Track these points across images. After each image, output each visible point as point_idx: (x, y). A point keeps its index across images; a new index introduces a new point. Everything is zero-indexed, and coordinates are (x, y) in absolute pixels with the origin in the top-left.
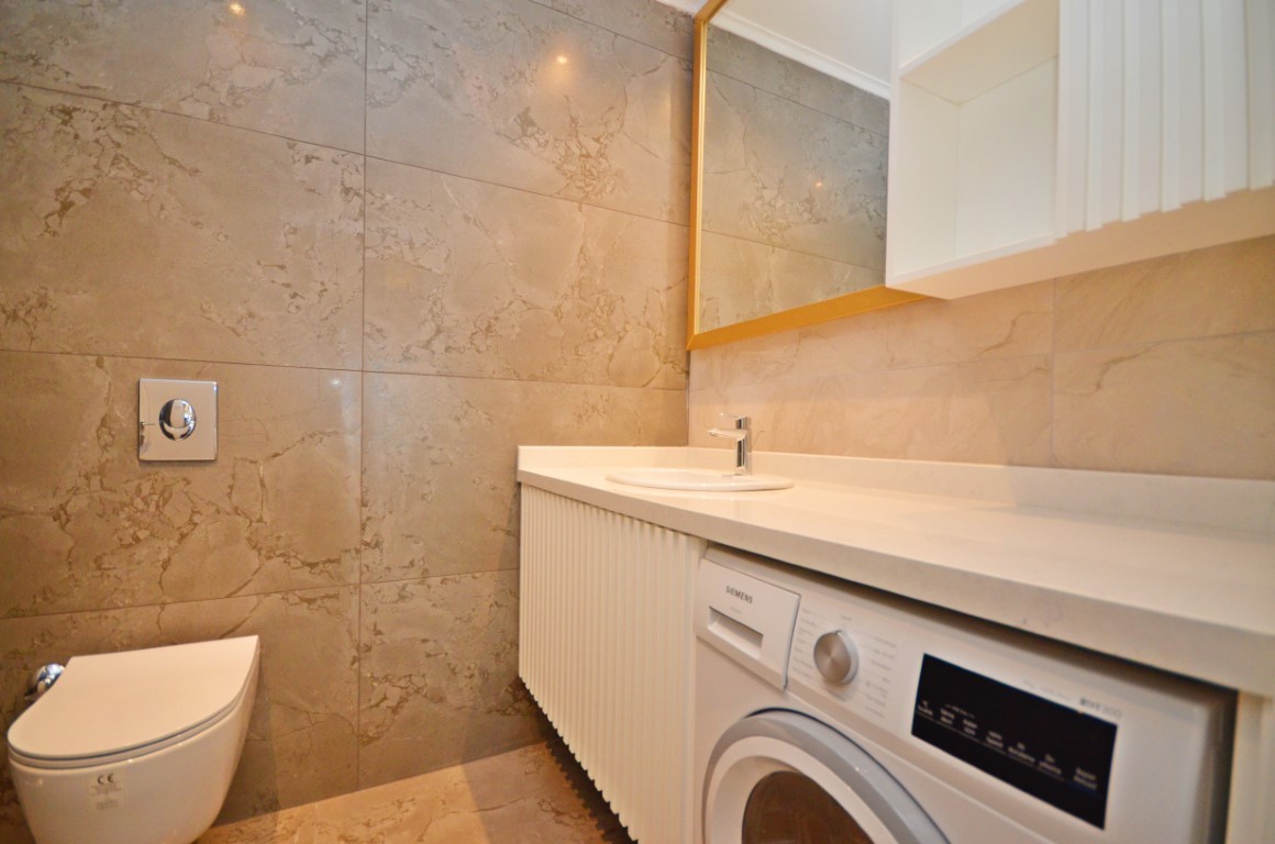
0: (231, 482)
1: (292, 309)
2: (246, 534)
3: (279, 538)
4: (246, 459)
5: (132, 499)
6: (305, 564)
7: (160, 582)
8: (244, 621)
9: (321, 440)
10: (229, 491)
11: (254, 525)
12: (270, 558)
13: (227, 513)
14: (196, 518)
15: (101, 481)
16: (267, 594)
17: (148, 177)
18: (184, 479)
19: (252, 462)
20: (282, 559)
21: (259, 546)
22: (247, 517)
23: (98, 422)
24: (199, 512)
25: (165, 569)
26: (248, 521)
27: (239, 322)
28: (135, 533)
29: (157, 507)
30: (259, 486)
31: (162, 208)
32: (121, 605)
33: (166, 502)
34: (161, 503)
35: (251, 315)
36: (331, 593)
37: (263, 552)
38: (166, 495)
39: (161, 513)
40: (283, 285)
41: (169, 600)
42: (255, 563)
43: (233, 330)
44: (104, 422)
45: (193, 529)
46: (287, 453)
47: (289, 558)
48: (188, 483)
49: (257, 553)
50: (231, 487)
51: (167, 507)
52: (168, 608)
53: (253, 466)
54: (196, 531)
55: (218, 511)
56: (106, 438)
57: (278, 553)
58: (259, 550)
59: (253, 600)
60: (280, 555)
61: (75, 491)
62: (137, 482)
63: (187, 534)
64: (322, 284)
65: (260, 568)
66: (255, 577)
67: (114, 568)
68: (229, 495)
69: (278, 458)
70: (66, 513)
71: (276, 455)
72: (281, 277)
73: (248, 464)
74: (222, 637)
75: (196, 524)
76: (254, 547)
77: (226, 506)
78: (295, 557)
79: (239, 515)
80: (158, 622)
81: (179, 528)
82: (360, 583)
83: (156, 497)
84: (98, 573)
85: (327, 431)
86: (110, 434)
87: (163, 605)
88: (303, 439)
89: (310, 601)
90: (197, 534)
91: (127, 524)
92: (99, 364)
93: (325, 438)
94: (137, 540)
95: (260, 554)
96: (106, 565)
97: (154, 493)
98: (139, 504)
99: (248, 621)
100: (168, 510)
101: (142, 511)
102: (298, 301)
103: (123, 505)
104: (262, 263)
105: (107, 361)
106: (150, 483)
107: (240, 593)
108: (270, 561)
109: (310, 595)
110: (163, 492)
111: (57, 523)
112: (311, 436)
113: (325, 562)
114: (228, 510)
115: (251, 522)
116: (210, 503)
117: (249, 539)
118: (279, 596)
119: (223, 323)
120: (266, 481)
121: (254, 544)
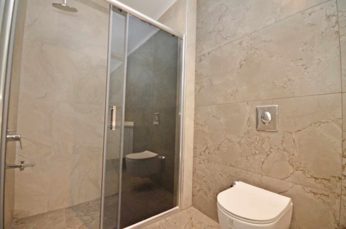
0: (282, 139)
1: (306, 74)
2: (288, 159)
3: (301, 163)
4: (287, 132)
5: (255, 141)
6: (312, 177)
7: (261, 168)
8: (287, 191)
9: (320, 125)
10: (281, 142)
11: (291, 156)
12: (297, 170)
13: (281, 150)
14: (272, 150)
15: (248, 135)
16: (296, 184)
17: (259, 49)
18: (268, 137)
19: (290, 133)
20: (302, 172)
21: (293, 164)
22: (288, 152)
23: (247, 119)
24: (272, 148)
25: (263, 164)
26: (289, 154)
27: (285, 84)
28: (255, 151)
29: (261, 144)
30: (292, 142)
31: (262, 56)
32: (252, 171)
33: (263, 143)
34: (262, 144)
35: (289, 80)
36: (325, 194)
37: (294, 167)
38: (263, 141)
39: (262, 147)
40: (302, 65)
41: (264, 174)
42: (291, 171)
43: (283, 87)
44: (249, 120)
45: (270, 153)
46: (304, 130)
47: (305, 172)
48: (269, 138)
49: (292, 167)
50: (283, 141)
51: (264, 145)
52: (263, 176)
53: (290, 134)
54: (271, 154)
55: (278, 149)
56: (249, 124)
57: (300, 169)
58: (293, 166)
59: (291, 185)
60: (301, 170)
61: (242, 137)
62: (255, 137)
63: (269, 155)
64: (319, 59)
65: (293, 173)
66: (291, 176)
67: (250, 160)
68: (282, 144)
69: (299, 132)
70: (241, 143)
71: (299, 131)
72: (301, 63)
73: (288, 133)
74: (279, 193)
75: (271, 152)
76: (291, 164)
77: (281, 148)
78: (308, 173)
79: (285, 151)
80: (261, 180)
81: (267, 152)
82: (341, 194)
83: (260, 141)
84: (247, 160)
85: (323, 121)
86: (250, 123)
87: (262, 175)
88: (311, 125)
89: (315, 194)
90: (272, 155)
91: (253, 148)
92: (248, 104)
93: (322, 124)
94: (256, 153)
95: (293, 168)
96: (248, 159)
97: (260, 140)
98: (256, 143)
99: (288, 191)
100: (264, 146)
101: (257, 145)
102: (308, 70)
103: (253, 143)
104: (293, 60)
105: (249, 103)
106: (259, 137)
107: (286, 180)
108: (297, 171)
109: (315, 191)
110: (262, 140)
111: (239, 145)
112: (315, 123)
113: (322, 179)
114: (282, 149)
115: (290, 155)
116: (276, 146)
117: (289, 161)
118: (301, 186)
119: (280, 85)
120: (296, 140)
121: (291, 163)
